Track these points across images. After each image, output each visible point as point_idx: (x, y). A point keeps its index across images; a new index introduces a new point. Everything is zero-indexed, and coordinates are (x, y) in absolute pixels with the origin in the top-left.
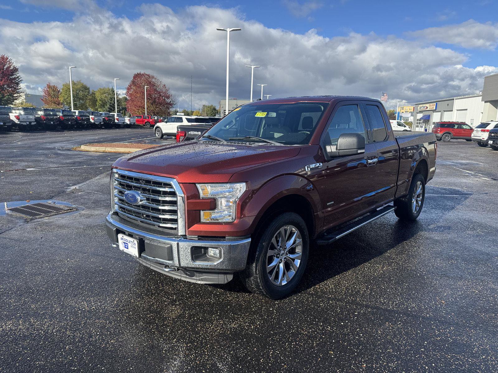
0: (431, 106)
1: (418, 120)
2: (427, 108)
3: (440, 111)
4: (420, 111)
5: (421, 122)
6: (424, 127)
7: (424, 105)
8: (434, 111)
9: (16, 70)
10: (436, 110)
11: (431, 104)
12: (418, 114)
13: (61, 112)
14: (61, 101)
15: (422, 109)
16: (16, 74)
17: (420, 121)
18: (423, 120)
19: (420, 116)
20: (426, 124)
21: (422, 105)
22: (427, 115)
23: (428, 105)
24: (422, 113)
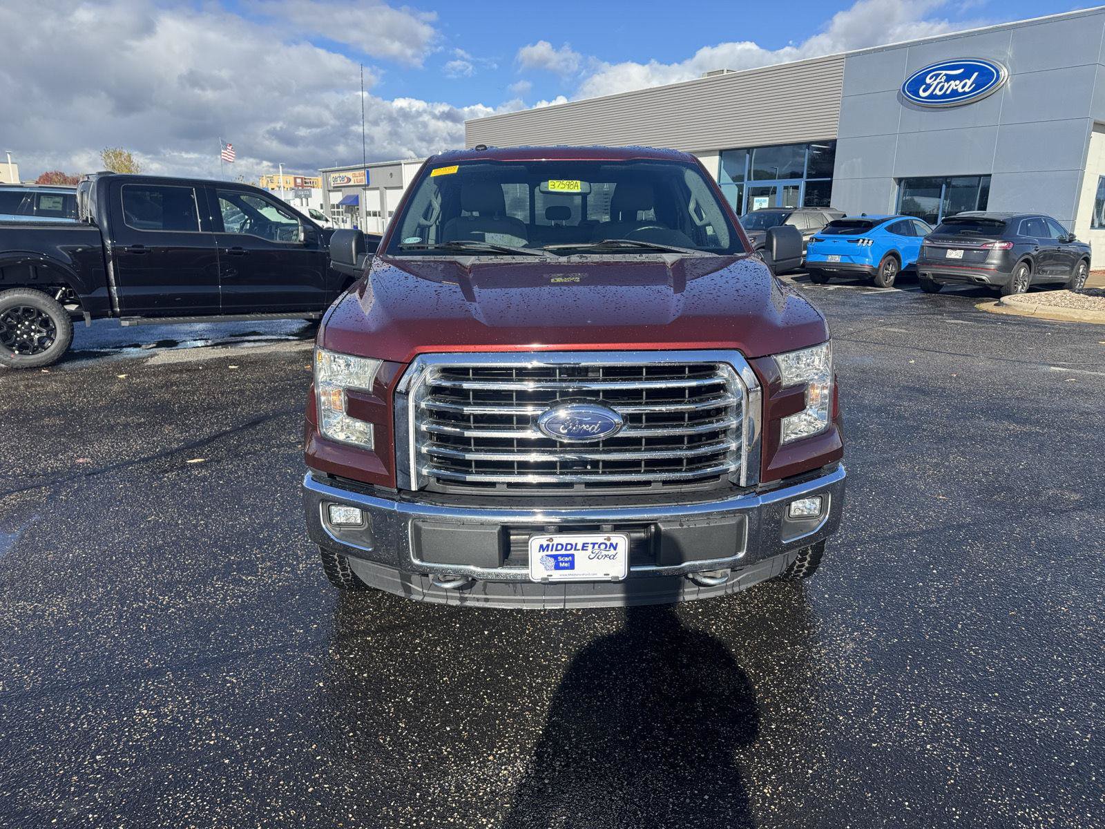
0: (357, 177)
1: (333, 206)
2: (349, 180)
3: (377, 189)
4: (334, 187)
5: (341, 210)
6: (349, 220)
7: (342, 174)
8: (366, 187)
10: (368, 185)
11: (357, 172)
12: (331, 194)
15: (339, 183)
17: (338, 207)
18: (344, 206)
19: (336, 198)
20: (352, 216)
21: (337, 175)
22: (353, 196)
23: (349, 174)
24: (341, 191)
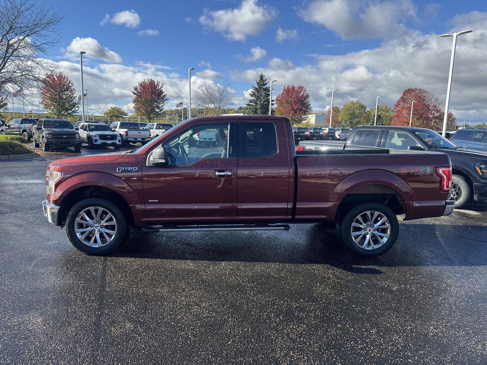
9: (307, 96)
13: (313, 130)
14: (340, 120)
16: (307, 100)
